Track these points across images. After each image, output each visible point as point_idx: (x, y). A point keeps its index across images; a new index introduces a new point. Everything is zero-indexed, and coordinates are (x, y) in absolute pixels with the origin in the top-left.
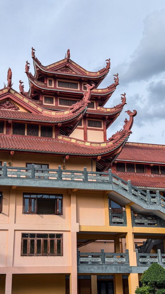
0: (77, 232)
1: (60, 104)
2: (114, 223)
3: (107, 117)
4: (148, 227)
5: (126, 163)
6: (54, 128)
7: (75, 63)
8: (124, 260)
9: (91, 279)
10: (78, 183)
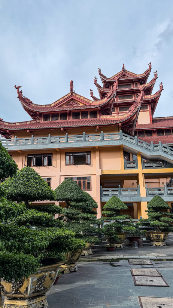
0: (100, 175)
1: (119, 99)
2: (128, 167)
3: (150, 101)
4: (155, 168)
5: (165, 129)
6: (98, 111)
7: (129, 72)
8: (136, 192)
9: (133, 206)
10: (96, 142)
